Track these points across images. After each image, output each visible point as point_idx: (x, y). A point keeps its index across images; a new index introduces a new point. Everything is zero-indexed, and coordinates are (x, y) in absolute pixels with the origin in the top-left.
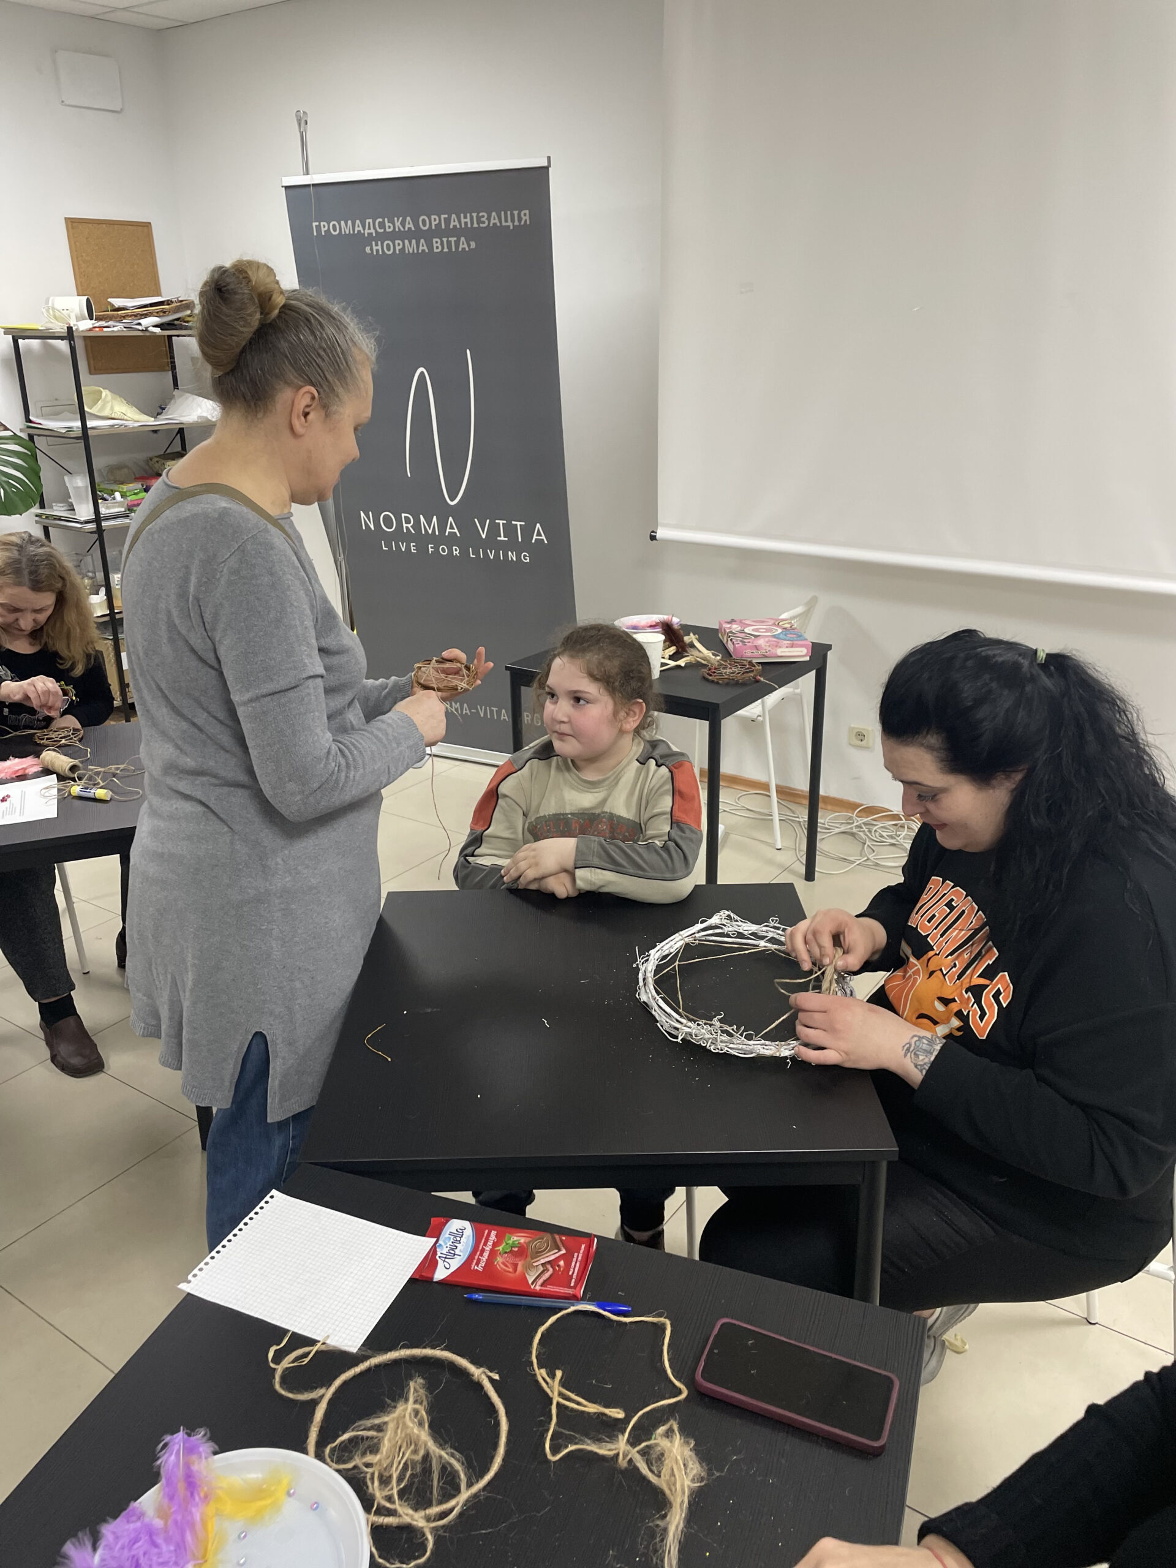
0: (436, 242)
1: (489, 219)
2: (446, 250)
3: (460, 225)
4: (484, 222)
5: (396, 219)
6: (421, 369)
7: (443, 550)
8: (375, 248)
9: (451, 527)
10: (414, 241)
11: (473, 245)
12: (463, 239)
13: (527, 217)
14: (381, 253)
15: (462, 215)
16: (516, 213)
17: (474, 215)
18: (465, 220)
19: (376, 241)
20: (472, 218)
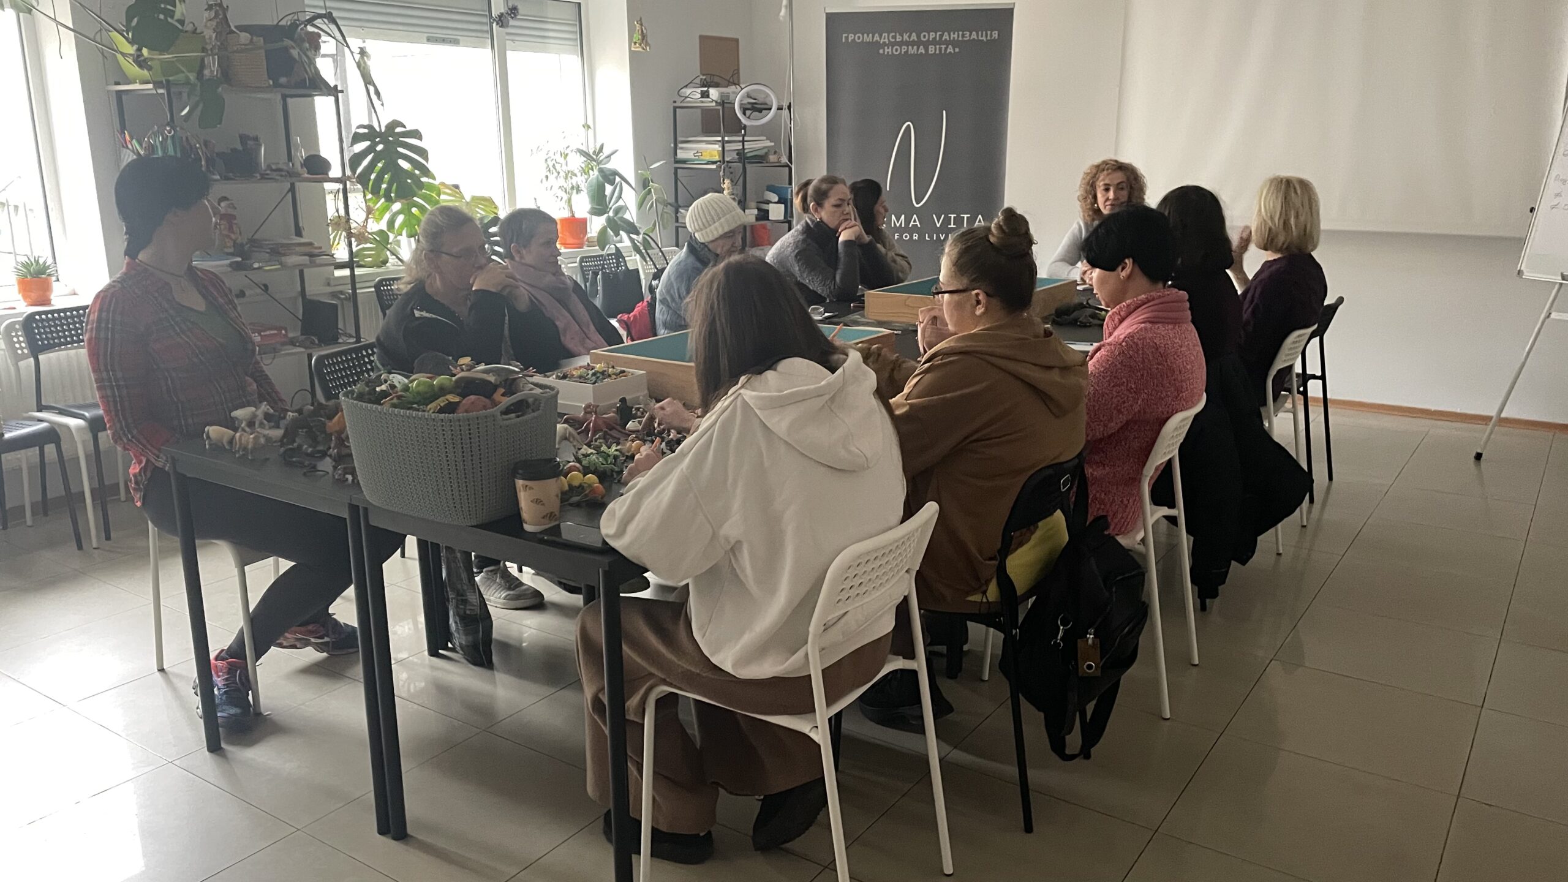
0: (931, 49)
1: (970, 36)
2: (938, 52)
3: (950, 38)
4: (966, 38)
5: (905, 34)
6: (909, 123)
7: (906, 236)
8: (886, 50)
9: (915, 221)
10: (915, 47)
11: (957, 50)
12: (950, 46)
13: (996, 36)
14: (890, 53)
15: (952, 33)
16: (989, 32)
17: (961, 33)
18: (954, 36)
19: (888, 46)
20: (958, 34)
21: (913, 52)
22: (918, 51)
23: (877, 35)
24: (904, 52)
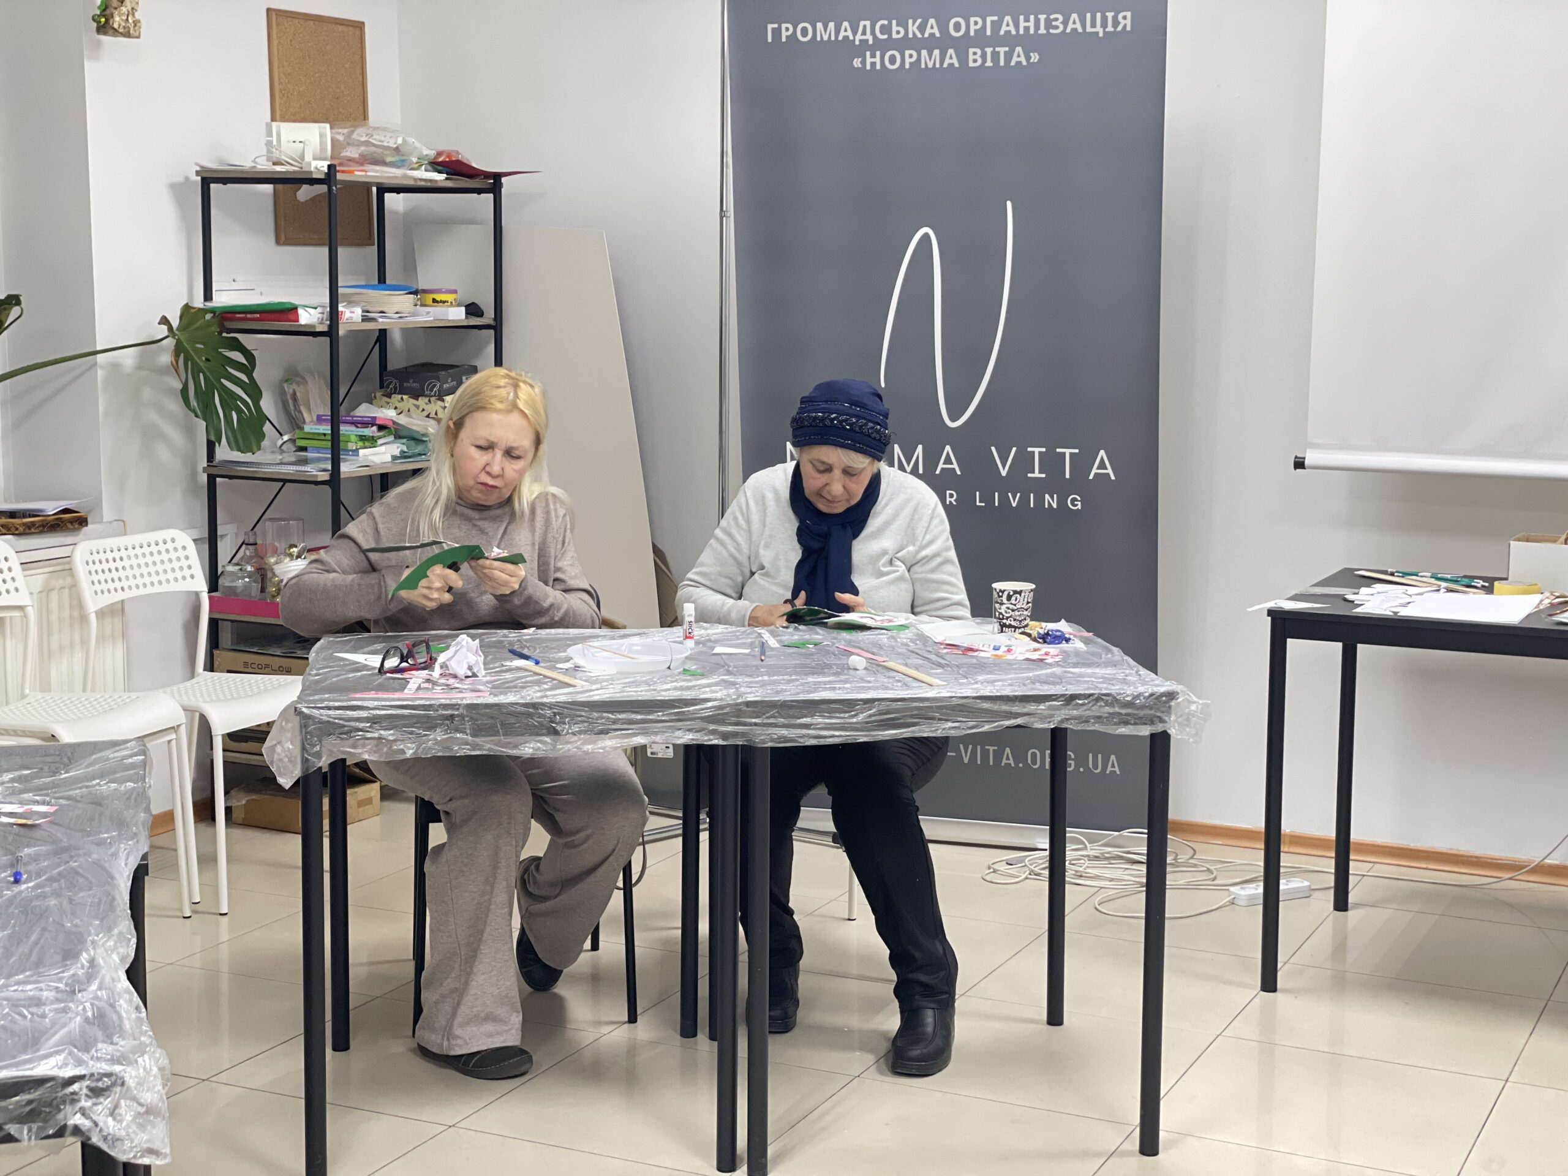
0: (974, 56)
1: (1065, 23)
2: (989, 64)
3: (1018, 30)
4: (1057, 27)
5: (910, 21)
6: (925, 230)
8: (869, 60)
10: (936, 52)
11: (1035, 57)
12: (1019, 49)
13: (1134, 22)
14: (878, 67)
15: (1022, 18)
16: (1110, 15)
17: (1042, 18)
18: (1026, 24)
19: (873, 50)
20: (1037, 21)
21: (930, 65)
22: (942, 61)
23: (846, 24)
24: (911, 64)
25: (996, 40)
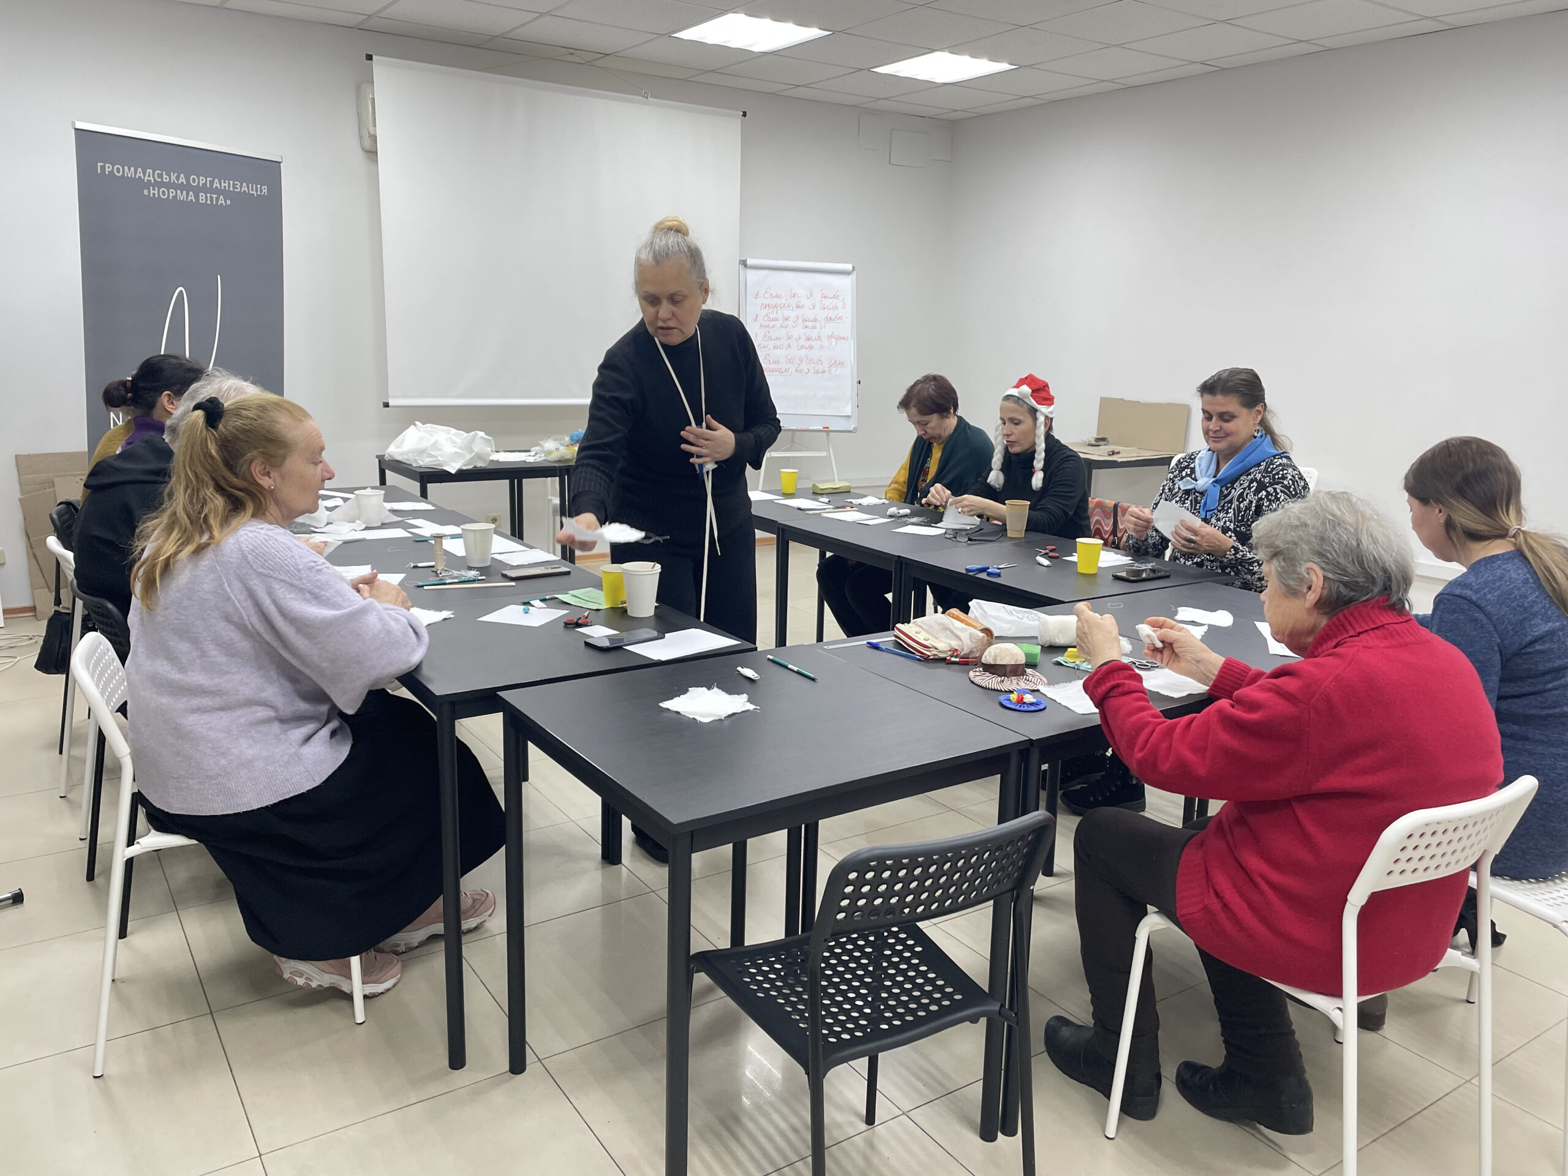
0: (202, 198)
1: (241, 187)
2: (209, 202)
3: (221, 187)
4: (237, 188)
5: (172, 174)
6: (181, 288)
8: (152, 192)
10: (185, 192)
11: (229, 202)
12: (221, 197)
13: (266, 191)
14: (157, 196)
15: (223, 181)
16: (258, 186)
17: (231, 182)
18: (225, 185)
19: (154, 186)
20: (229, 184)
21: (182, 199)
22: (187, 198)
23: (140, 169)
24: (173, 197)
25: (211, 190)
